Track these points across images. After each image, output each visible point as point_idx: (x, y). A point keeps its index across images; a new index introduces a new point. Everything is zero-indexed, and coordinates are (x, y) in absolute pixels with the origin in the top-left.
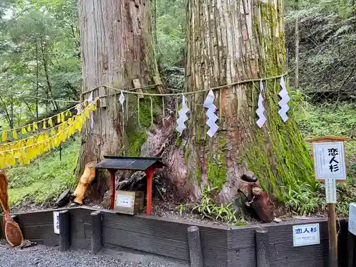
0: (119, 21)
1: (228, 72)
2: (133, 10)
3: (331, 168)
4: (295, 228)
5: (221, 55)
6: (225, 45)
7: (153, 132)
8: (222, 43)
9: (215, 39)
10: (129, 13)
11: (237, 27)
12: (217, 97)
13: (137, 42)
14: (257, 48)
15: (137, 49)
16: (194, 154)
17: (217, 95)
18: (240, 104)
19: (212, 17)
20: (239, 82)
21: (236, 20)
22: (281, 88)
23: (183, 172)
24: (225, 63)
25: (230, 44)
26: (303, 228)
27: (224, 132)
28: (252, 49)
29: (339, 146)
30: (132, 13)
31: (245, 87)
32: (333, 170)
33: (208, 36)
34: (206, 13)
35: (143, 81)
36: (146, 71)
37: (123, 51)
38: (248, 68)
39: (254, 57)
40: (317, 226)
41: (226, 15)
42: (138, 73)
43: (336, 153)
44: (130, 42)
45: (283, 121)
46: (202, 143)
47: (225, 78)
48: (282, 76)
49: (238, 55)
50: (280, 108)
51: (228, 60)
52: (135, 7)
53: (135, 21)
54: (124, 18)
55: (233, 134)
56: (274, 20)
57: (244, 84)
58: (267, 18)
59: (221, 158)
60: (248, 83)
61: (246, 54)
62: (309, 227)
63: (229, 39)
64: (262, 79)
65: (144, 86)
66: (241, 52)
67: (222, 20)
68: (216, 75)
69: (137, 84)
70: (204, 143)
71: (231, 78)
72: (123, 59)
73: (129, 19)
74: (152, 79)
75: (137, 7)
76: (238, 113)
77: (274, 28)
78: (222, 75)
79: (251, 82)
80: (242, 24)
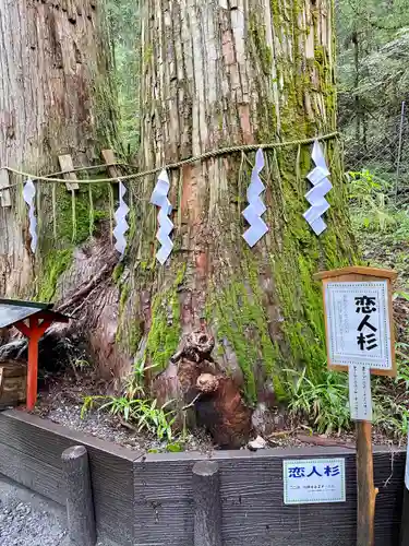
0: (33, 48)
1: (195, 132)
2: (63, 28)
3: (361, 341)
4: (288, 465)
5: (181, 99)
6: (190, 76)
7: (87, 253)
8: (185, 73)
9: (172, 65)
10: (53, 34)
11: (211, 36)
12: (175, 184)
13: (72, 87)
14: (256, 81)
15: (72, 99)
16: (134, 295)
17: (175, 179)
18: (213, 198)
19: (168, 21)
20: (214, 151)
21: (210, 23)
22: (313, 165)
23: (112, 329)
24: (191, 114)
25: (199, 75)
26: (307, 465)
27: (185, 255)
28: (244, 84)
29: (377, 290)
30: (60, 33)
31: (226, 161)
32: (366, 345)
33: (160, 60)
34: (159, 15)
35: (81, 159)
36: (90, 141)
37: (41, 103)
38: (234, 123)
39: (246, 99)
40: (340, 463)
41: (193, 13)
42: (73, 144)
43: (371, 307)
44: (56, 87)
45: (312, 232)
46: (149, 275)
47: (190, 144)
48: (316, 139)
49: (212, 96)
50: (309, 205)
51: (195, 109)
52: (68, 23)
53: (67, 48)
54: (44, 43)
55: (199, 258)
56: (300, 23)
57: (224, 155)
58: (285, 19)
59: (175, 306)
60: (230, 153)
61: (229, 95)
62: (321, 465)
63: (198, 64)
64: (262, 146)
65: (83, 167)
66: (219, 90)
67: (185, 26)
68: (173, 139)
69: (67, 163)
70: (151, 275)
71: (200, 144)
72: (41, 119)
73: (56, 45)
74: (101, 156)
75: (73, 22)
76: (210, 215)
77: (300, 38)
78: (185, 139)
79: (239, 151)
80: (223, 30)
